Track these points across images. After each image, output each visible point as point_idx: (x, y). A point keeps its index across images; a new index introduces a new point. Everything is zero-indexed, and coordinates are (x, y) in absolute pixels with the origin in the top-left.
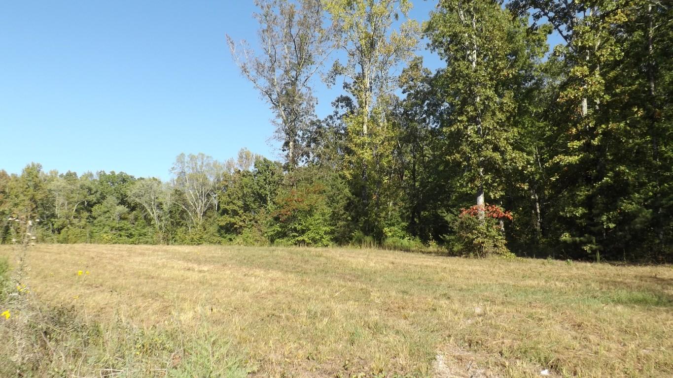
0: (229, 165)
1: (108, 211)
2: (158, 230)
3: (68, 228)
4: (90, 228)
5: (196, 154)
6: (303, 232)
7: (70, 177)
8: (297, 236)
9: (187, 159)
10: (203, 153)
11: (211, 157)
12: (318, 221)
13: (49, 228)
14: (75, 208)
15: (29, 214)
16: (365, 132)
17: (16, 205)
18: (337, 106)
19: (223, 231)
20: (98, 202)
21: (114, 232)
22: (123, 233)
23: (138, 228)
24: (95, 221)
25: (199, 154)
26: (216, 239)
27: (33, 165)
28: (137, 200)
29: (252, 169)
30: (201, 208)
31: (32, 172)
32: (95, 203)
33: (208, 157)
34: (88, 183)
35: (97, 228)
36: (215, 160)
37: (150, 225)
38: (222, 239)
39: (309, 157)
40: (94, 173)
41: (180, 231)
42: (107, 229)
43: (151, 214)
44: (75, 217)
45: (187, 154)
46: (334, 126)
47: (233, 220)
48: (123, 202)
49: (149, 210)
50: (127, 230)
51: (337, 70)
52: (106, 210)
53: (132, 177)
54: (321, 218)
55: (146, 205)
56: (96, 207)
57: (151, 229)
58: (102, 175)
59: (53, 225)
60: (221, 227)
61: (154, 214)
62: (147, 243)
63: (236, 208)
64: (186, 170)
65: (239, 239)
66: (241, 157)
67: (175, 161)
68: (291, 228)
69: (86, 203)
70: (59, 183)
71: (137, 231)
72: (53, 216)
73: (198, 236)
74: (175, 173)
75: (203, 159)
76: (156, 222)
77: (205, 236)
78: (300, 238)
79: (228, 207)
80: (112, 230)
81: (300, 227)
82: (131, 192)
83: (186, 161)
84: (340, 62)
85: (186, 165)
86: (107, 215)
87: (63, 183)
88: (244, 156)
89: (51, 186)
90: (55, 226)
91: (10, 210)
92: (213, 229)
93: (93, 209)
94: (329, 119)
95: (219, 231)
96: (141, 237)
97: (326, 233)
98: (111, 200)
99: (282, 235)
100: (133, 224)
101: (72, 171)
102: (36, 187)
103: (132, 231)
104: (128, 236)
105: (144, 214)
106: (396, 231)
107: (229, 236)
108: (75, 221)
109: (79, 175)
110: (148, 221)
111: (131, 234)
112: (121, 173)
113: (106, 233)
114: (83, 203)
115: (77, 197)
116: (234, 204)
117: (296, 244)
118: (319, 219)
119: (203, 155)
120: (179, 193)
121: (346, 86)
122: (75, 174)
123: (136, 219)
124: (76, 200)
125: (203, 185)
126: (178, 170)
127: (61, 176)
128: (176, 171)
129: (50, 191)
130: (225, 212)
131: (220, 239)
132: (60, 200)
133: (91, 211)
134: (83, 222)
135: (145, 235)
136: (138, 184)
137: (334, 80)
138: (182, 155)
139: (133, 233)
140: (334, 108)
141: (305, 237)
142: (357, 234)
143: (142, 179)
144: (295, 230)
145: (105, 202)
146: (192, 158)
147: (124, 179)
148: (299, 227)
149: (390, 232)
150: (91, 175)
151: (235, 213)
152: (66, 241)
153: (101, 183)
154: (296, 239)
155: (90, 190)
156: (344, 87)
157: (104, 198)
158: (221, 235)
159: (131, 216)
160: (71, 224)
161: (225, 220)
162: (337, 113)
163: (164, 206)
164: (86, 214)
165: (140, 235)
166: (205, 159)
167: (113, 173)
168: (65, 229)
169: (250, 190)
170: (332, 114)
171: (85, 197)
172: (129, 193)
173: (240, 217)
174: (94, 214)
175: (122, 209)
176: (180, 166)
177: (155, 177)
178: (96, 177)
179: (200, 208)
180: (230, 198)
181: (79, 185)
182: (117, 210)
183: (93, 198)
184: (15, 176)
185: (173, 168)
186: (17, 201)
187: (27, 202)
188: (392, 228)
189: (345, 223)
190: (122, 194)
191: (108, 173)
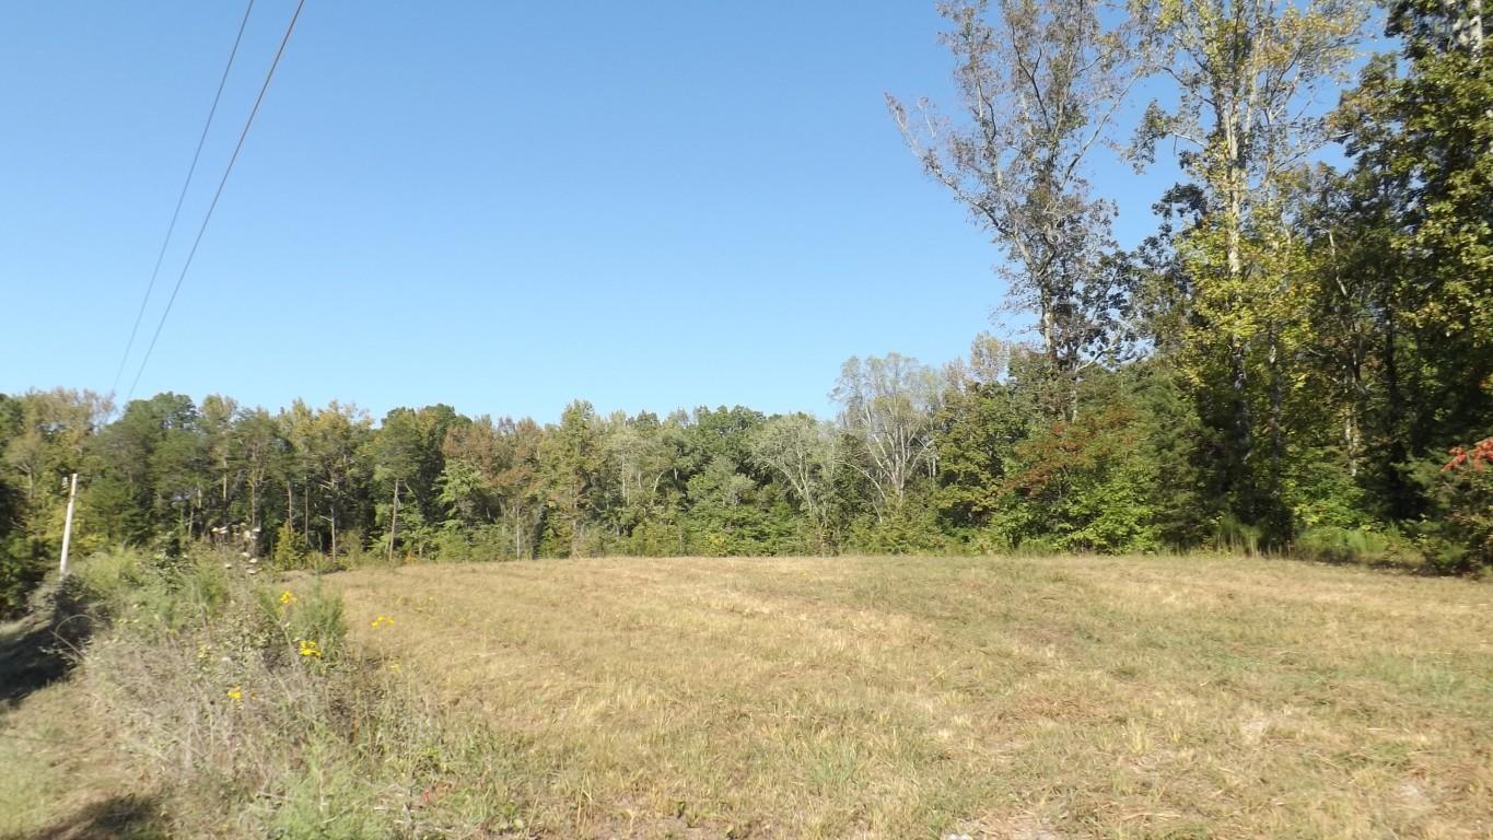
0: (953, 375)
1: (717, 487)
2: (814, 524)
3: (645, 524)
4: (684, 523)
5: (881, 355)
6: (1085, 520)
7: (646, 422)
8: (1071, 531)
9: (864, 368)
10: (897, 352)
11: (914, 359)
12: (1121, 494)
13: (612, 526)
14: (656, 484)
15: (576, 499)
16: (1236, 269)
17: (553, 483)
18: (1168, 213)
19: (948, 522)
20: (699, 470)
21: (729, 530)
22: (747, 530)
23: (776, 520)
24: (694, 509)
25: (890, 355)
26: (933, 539)
27: (577, 405)
28: (770, 462)
29: (1003, 378)
30: (900, 473)
31: (577, 417)
32: (692, 472)
33: (907, 360)
34: (676, 434)
35: (697, 523)
36: (922, 365)
37: (798, 512)
38: (948, 538)
39: (1105, 340)
40: (690, 412)
41: (859, 523)
42: (715, 523)
43: (799, 489)
44: (657, 503)
45: (863, 358)
46: (1164, 261)
47: (967, 496)
48: (744, 469)
49: (794, 482)
50: (756, 524)
51: (1154, 127)
52: (713, 484)
53: (759, 415)
54: (1129, 484)
55: (787, 472)
56: (693, 481)
57: (800, 522)
58: (702, 414)
59: (619, 519)
60: (944, 513)
61: (804, 489)
62: (792, 551)
63: (973, 468)
64: (863, 391)
65: (982, 538)
66: (978, 354)
67: (839, 374)
68: (1055, 511)
69: (676, 473)
70: (625, 437)
71: (773, 527)
72: (618, 501)
73: (895, 533)
74: (840, 401)
75: (897, 365)
76: (809, 505)
77: (910, 533)
78: (1078, 535)
79: (954, 468)
80: (725, 526)
81: (1076, 508)
82: (758, 444)
83: (862, 371)
84: (1160, 106)
85: (863, 381)
86: (715, 495)
87: (631, 435)
88: (985, 351)
89: (614, 442)
90: (623, 522)
91: (544, 493)
92: (927, 518)
93: (688, 485)
94: (1149, 247)
95: (939, 522)
96: (782, 539)
97: (1141, 521)
98: (722, 464)
99: (1037, 528)
100: (767, 511)
101: (649, 412)
102: (585, 446)
103: (765, 527)
104: (756, 538)
105: (786, 491)
106: (1332, 510)
107: (962, 532)
108: (658, 510)
109: (662, 419)
110: (793, 501)
111: (762, 532)
112: (737, 407)
113: (714, 531)
114: (670, 473)
115: (659, 462)
116: (967, 459)
117: (1069, 548)
118: (1123, 488)
119: (896, 356)
120: (851, 442)
121: (1186, 160)
122: (654, 416)
123: (771, 501)
124: (656, 467)
125: (902, 421)
126: (848, 393)
127: (631, 422)
128: (842, 395)
129: (610, 453)
130: (949, 478)
131: (942, 538)
132: (628, 470)
133: (685, 489)
134: (671, 512)
135: (790, 534)
136: (770, 429)
137: (1152, 150)
138: (854, 360)
139: (767, 530)
140: (1160, 219)
141: (1088, 533)
142: (1224, 520)
143: (777, 417)
144: (1065, 516)
145: (708, 469)
146: (874, 364)
147: (745, 421)
148: (1074, 510)
149: (1317, 512)
150: (684, 417)
151: (973, 479)
152: (642, 550)
153: (702, 431)
154: (1070, 536)
155: (681, 446)
156: (1182, 164)
157: (707, 460)
158: (944, 529)
159: (761, 496)
160: (652, 516)
161: (950, 496)
162: (1167, 229)
163: (824, 472)
164: (675, 495)
165: (781, 535)
166: (901, 364)
167: (723, 409)
168: (641, 526)
169: (1001, 427)
170: (1156, 233)
171: (673, 461)
172: (754, 449)
173: (984, 488)
174: (690, 494)
175: (742, 481)
176: (851, 385)
177: (803, 412)
178: (693, 420)
179: (898, 472)
180: (959, 447)
181: (660, 439)
182: (733, 485)
183: (687, 463)
184: (550, 428)
185: (836, 390)
186: (554, 476)
187: (572, 478)
188: (1322, 502)
189: (1192, 494)
190: (741, 452)
191: (713, 410)
